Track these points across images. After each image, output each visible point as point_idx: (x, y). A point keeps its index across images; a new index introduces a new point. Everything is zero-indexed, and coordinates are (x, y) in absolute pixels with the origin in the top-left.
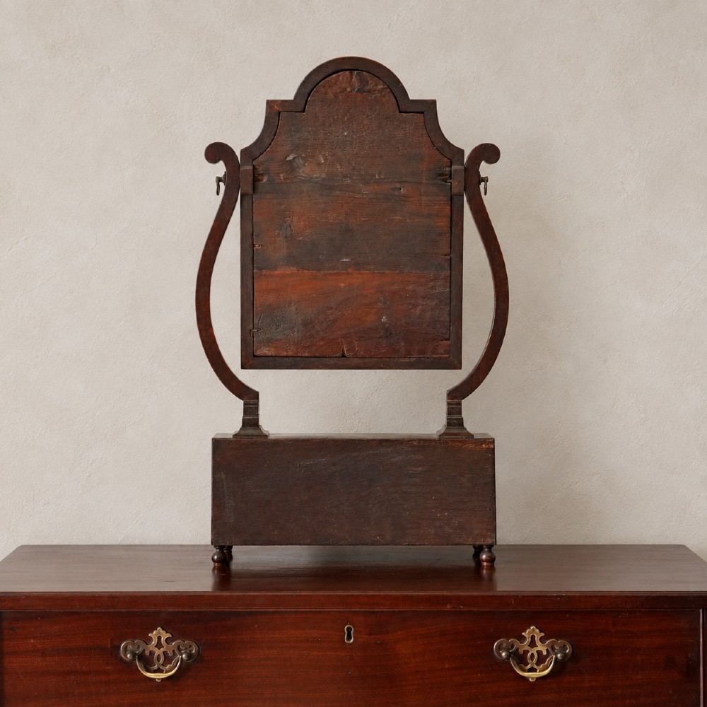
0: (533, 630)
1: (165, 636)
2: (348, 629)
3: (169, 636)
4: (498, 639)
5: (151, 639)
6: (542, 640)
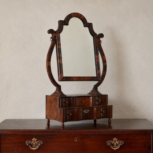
2: (75, 138)
3: (36, 140)
4: (108, 140)
5: (32, 141)
6: (117, 141)
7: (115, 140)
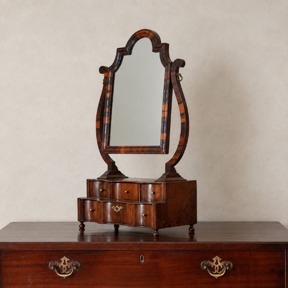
0: (217, 257)
1: (67, 260)
2: (142, 257)
3: (68, 260)
4: (203, 261)
5: (61, 261)
6: (221, 262)
7: (217, 260)
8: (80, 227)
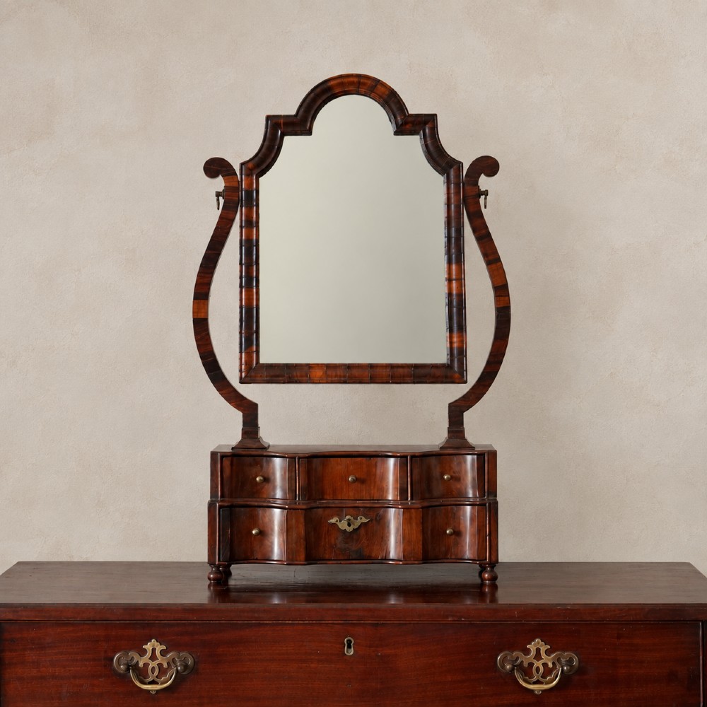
0: (538, 643)
2: (348, 640)
3: (163, 647)
4: (502, 651)
5: (145, 651)
6: (548, 652)
7: (538, 650)
8: (209, 579)
